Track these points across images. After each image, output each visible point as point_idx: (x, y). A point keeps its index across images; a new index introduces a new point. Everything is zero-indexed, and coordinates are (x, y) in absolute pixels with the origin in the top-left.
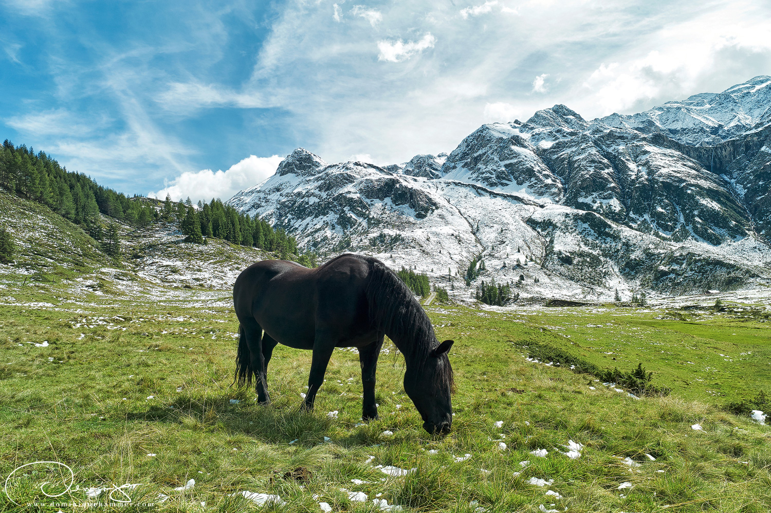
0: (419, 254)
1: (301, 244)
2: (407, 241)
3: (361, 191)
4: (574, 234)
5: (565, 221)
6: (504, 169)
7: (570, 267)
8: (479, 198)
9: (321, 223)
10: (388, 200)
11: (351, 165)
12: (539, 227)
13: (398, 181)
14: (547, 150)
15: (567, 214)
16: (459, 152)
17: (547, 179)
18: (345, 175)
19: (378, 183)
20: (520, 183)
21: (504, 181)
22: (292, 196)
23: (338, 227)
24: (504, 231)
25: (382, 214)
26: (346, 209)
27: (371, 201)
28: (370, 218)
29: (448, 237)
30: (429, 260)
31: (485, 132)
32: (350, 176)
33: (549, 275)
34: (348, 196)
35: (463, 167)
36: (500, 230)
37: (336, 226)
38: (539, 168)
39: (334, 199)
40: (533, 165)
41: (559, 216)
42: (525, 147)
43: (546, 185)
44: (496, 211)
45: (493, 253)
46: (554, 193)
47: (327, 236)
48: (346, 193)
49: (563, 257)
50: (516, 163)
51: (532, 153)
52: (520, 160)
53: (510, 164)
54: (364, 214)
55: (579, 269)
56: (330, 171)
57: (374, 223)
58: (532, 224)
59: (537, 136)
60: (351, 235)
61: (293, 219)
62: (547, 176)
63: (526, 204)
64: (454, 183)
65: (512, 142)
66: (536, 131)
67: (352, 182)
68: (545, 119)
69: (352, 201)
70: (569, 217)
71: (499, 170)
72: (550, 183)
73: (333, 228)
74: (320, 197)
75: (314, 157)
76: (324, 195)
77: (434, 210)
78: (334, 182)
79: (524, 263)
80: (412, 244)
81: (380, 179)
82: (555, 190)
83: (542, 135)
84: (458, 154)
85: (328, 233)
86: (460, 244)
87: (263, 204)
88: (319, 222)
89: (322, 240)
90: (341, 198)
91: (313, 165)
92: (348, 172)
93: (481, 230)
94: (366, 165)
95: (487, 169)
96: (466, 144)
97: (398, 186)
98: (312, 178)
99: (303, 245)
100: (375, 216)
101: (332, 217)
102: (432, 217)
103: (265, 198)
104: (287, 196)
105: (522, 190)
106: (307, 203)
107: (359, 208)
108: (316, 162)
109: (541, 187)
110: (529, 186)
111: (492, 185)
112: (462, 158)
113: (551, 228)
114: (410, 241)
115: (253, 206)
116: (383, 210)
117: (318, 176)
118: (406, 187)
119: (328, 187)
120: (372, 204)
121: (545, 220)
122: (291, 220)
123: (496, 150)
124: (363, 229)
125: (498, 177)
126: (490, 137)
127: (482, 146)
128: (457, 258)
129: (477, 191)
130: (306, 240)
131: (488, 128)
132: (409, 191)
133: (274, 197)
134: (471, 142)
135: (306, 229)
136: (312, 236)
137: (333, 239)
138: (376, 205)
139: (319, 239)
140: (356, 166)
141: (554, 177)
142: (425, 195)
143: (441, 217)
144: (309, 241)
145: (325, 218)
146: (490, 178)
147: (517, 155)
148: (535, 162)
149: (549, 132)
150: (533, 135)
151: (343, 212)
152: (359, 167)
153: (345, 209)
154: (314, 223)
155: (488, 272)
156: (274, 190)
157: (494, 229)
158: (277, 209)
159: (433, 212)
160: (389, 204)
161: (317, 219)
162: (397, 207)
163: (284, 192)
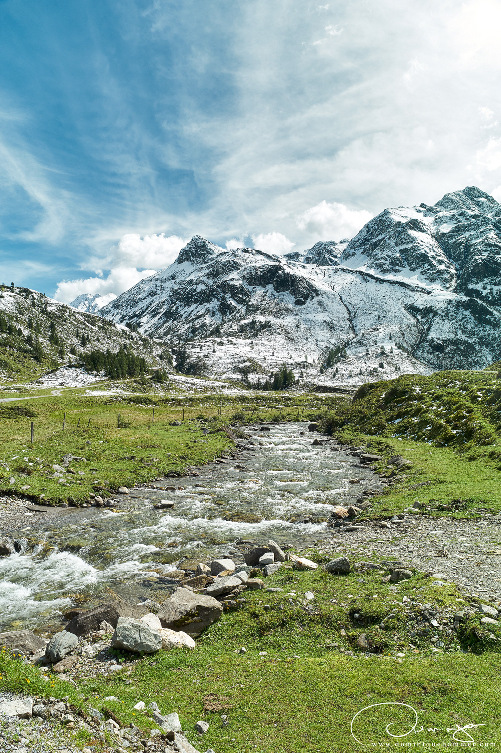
0: (282, 341)
1: (181, 331)
2: (274, 327)
3: (244, 278)
4: (453, 321)
5: (447, 308)
6: (398, 255)
7: (441, 355)
8: (365, 284)
9: (204, 310)
10: (270, 287)
11: (240, 252)
12: (420, 314)
13: (281, 268)
14: (446, 234)
15: (450, 301)
16: (360, 238)
17: (441, 264)
18: (232, 262)
19: (262, 270)
20: (413, 269)
21: (397, 267)
22: (184, 284)
23: (218, 314)
24: (381, 319)
25: (261, 301)
26: (228, 296)
27: (253, 288)
28: (249, 305)
29: (320, 324)
30: (292, 347)
31: (386, 216)
32: (236, 263)
33: (414, 364)
34: (232, 283)
35: (362, 253)
36: (377, 318)
37: (217, 312)
38: (433, 254)
39: (218, 286)
40: (428, 250)
41: (442, 303)
42: (423, 231)
43: (439, 271)
44: (379, 298)
45: (362, 341)
46: (446, 279)
47: (206, 322)
48: (230, 280)
49: (434, 345)
50: (411, 249)
51: (430, 237)
52: (415, 244)
53: (405, 249)
54: (245, 301)
55: (450, 357)
56: (219, 259)
57: (252, 310)
58: (413, 311)
59: (439, 220)
60: (228, 321)
61: (181, 306)
62: (441, 262)
63: (412, 291)
64: (342, 269)
65: (410, 226)
66: (440, 215)
67: (237, 269)
68: (453, 202)
69: (234, 288)
70: (452, 304)
71: (393, 256)
72: (443, 269)
73: (214, 314)
74: (207, 284)
75: (209, 245)
76: (211, 282)
77: (314, 296)
78: (221, 269)
79: (389, 351)
80: (278, 331)
81: (263, 266)
82: (447, 276)
83: (444, 219)
84: (359, 240)
85: (208, 320)
86: (331, 331)
87: (158, 292)
88: (202, 309)
89: (200, 326)
90: (225, 285)
91: (207, 252)
92: (236, 259)
93: (358, 317)
94: (254, 252)
95: (382, 255)
96: (367, 229)
97: (280, 272)
98: (205, 265)
99: (183, 331)
100: (254, 303)
101: (214, 304)
102: (311, 303)
103: (161, 285)
104: (180, 284)
105: (413, 277)
106: (195, 290)
107: (240, 295)
108: (210, 249)
109: (433, 273)
110: (421, 272)
111: (385, 271)
112: (362, 244)
113: (431, 314)
114: (277, 328)
115: (150, 294)
116: (263, 297)
117: (209, 263)
118: (288, 274)
119: (216, 274)
120: (253, 291)
121: (427, 307)
122: (179, 307)
123: (393, 235)
124: (240, 316)
125: (391, 263)
126: (390, 222)
127: (382, 231)
128: (323, 345)
129: (364, 278)
130: (186, 326)
131: (389, 213)
132: (291, 277)
133: (169, 285)
134: (373, 227)
135: (189, 315)
136: (193, 323)
137: (211, 325)
138: (258, 292)
139: (198, 326)
140: (245, 253)
141: (448, 263)
142: (307, 282)
143: (321, 303)
144: (188, 328)
145: (208, 305)
146: (384, 264)
147: (413, 240)
148: (431, 247)
149: (452, 215)
150: (436, 219)
151: (224, 298)
152: (248, 253)
153: (226, 296)
154: (198, 310)
155: (349, 360)
156: (170, 278)
157: (372, 316)
158: (170, 296)
159: (313, 298)
160: (270, 291)
161: (201, 306)
162: (278, 294)
163: (178, 280)
